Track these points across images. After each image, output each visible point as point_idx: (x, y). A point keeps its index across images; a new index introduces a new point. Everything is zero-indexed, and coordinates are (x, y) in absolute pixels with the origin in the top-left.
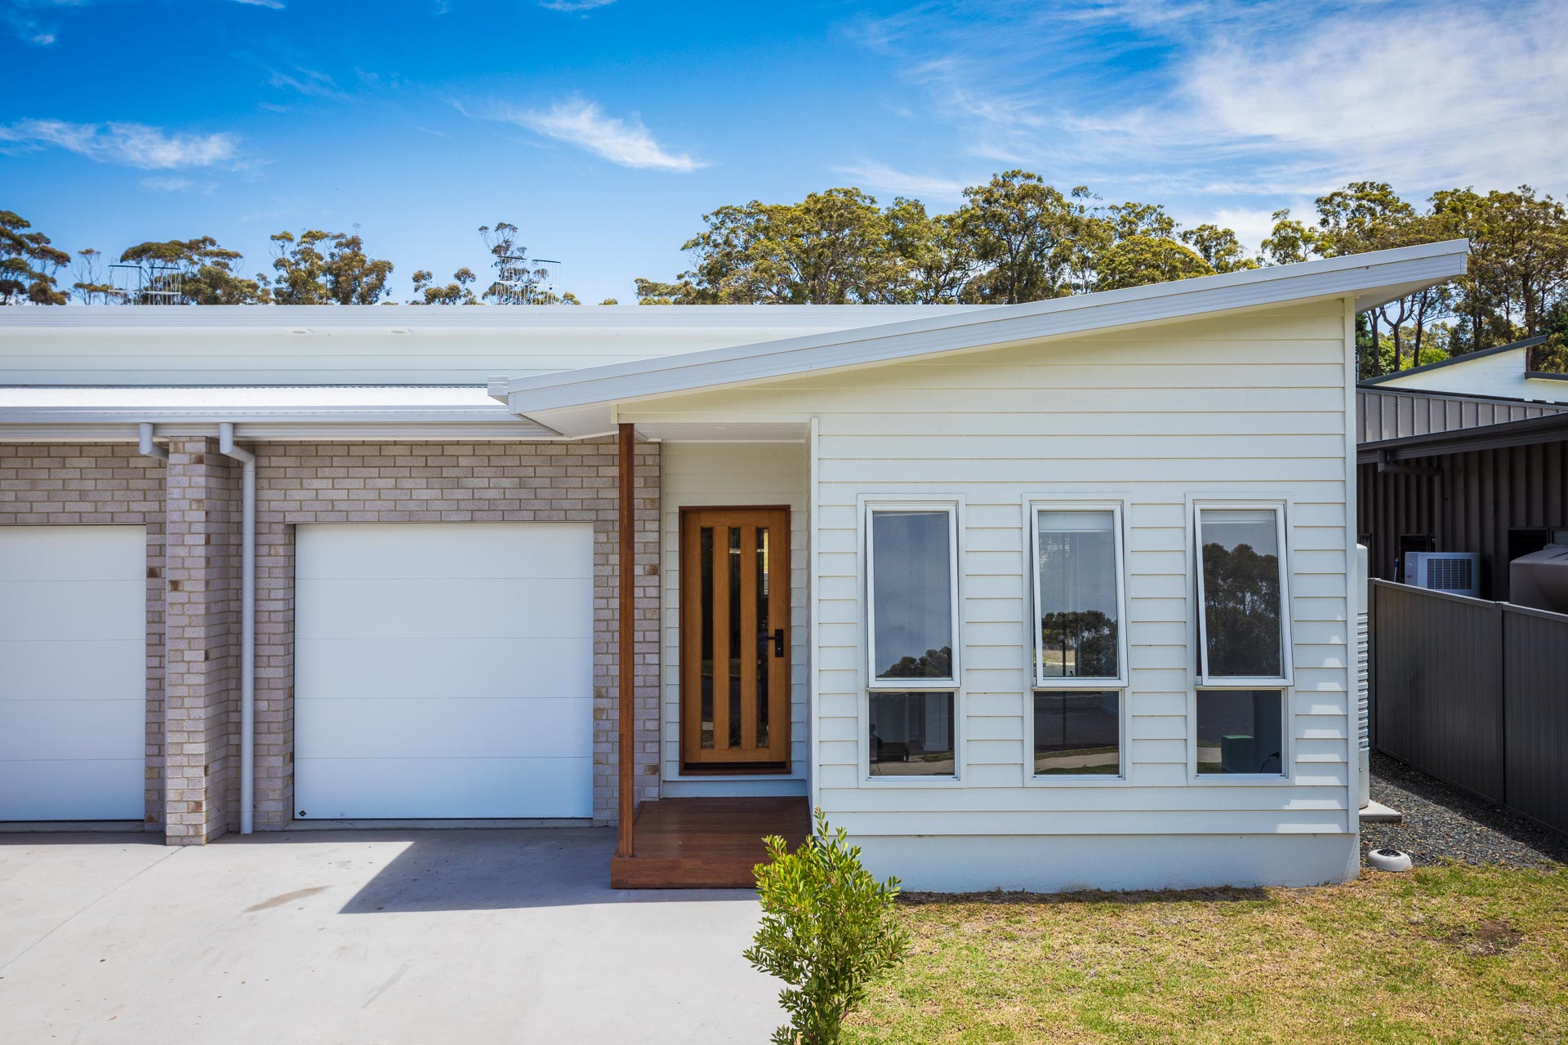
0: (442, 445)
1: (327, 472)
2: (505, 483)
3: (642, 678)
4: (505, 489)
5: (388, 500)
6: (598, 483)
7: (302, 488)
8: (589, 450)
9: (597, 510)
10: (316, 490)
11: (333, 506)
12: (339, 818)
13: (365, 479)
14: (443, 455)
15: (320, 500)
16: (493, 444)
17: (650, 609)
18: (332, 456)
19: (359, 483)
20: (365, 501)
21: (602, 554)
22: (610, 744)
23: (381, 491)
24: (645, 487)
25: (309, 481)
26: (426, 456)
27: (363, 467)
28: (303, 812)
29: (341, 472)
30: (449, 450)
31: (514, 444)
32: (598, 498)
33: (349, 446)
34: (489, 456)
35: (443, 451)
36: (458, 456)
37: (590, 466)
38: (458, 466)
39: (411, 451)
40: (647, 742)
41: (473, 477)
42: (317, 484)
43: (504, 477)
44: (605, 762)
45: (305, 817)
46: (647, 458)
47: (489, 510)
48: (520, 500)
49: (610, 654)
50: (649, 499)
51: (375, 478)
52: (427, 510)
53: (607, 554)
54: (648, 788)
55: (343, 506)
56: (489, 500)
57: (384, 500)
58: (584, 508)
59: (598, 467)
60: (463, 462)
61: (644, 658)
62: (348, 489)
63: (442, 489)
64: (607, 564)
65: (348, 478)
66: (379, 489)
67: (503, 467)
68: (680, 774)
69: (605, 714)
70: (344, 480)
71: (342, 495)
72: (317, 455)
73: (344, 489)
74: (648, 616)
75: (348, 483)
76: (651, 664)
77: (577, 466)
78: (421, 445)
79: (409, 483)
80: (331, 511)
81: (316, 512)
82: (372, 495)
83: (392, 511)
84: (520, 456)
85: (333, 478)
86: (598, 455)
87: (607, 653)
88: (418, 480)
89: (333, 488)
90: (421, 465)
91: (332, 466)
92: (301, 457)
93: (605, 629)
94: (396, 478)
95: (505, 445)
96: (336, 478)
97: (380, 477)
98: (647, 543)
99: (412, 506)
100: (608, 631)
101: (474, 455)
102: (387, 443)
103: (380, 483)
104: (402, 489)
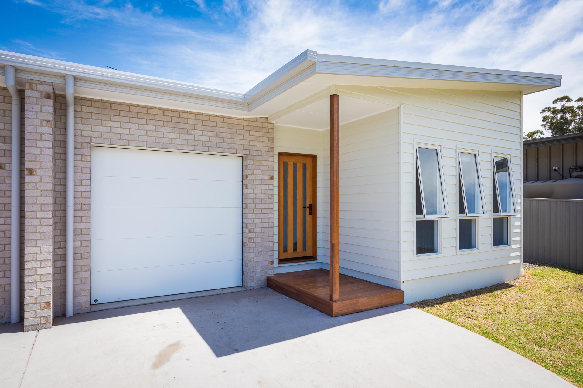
0: (180, 112)
1: (117, 118)
2: (210, 134)
3: (267, 224)
4: (209, 137)
5: (151, 137)
6: (250, 138)
7: (102, 125)
8: (246, 123)
9: (249, 150)
10: (111, 127)
11: (121, 136)
12: (118, 301)
13: (139, 124)
14: (180, 117)
15: (113, 133)
16: (204, 115)
17: (270, 194)
18: (120, 110)
19: (136, 126)
20: (139, 136)
21: (251, 170)
22: (255, 253)
23: (148, 132)
24: (268, 142)
25: (106, 122)
26: (171, 117)
27: (138, 118)
28: (96, 300)
29: (125, 119)
30: (183, 115)
31: (214, 116)
32: (250, 145)
33: (130, 106)
34: (202, 120)
35: (180, 115)
36: (187, 119)
37: (246, 130)
38: (187, 123)
39: (164, 113)
40: (269, 251)
41: (194, 129)
42: (111, 124)
43: (209, 131)
44: (253, 261)
45: (97, 303)
46: (270, 130)
47: (202, 146)
48: (217, 142)
49: (255, 213)
50: (270, 147)
51: (145, 125)
52: (172, 143)
53: (253, 170)
54: (269, 271)
55: (126, 137)
56: (202, 141)
57: (149, 136)
58: (244, 149)
59: (250, 131)
60: (190, 121)
61: (268, 215)
62: (129, 129)
63: (179, 134)
64: (253, 174)
65: (129, 122)
66: (147, 131)
67: (209, 126)
68: (279, 264)
69: (253, 240)
70: (127, 124)
71: (126, 131)
72: (111, 109)
73: (127, 128)
74: (269, 197)
75: (129, 126)
76: (270, 218)
77: (241, 130)
78: (169, 111)
79: (162, 129)
80: (119, 139)
81: (110, 139)
82: (143, 133)
83: (153, 142)
84: (216, 122)
85: (121, 122)
86: (250, 126)
87: (253, 213)
88: (167, 128)
89: (121, 127)
90: (169, 121)
91: (120, 116)
92: (101, 108)
93: (252, 203)
94: (156, 126)
95: (210, 116)
96: (122, 122)
97: (147, 124)
98: (269, 166)
99: (164, 140)
100: (254, 204)
101: (195, 119)
102: (151, 108)
103: (147, 127)
104: (159, 132)
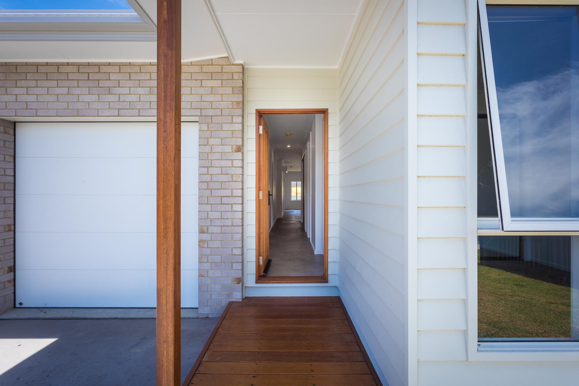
0: (99, 66)
1: (23, 83)
2: (141, 91)
3: (230, 220)
4: (140, 95)
5: (63, 102)
6: (202, 91)
7: (7, 94)
8: (196, 69)
9: (201, 109)
10: (16, 95)
11: (27, 105)
12: (43, 307)
13: (48, 88)
14: (99, 72)
15: (19, 102)
16: (133, 65)
17: (236, 174)
18: (26, 73)
19: (44, 91)
20: (48, 102)
21: (204, 138)
22: (210, 264)
23: (59, 96)
24: (233, 93)
25: (11, 89)
26: (88, 73)
27: (47, 80)
28: (21, 303)
29: (33, 83)
30: (103, 69)
31: (147, 65)
32: (202, 101)
33: (37, 66)
34: (130, 73)
35: (99, 70)
36: (109, 73)
37: (196, 80)
38: (109, 80)
39: (78, 70)
40: (234, 262)
41: (119, 87)
42: (17, 91)
43: (139, 87)
44: (206, 275)
45: (22, 306)
46: (235, 75)
47: (130, 109)
48: (150, 102)
49: (209, 204)
50: (235, 102)
51: (55, 87)
52: (89, 109)
53: (208, 138)
54: (234, 293)
55: (34, 106)
56: (130, 102)
57: (60, 102)
58: (192, 107)
59: (201, 80)
60: (113, 77)
61: (232, 207)
62: (37, 95)
63: (99, 95)
64: (208, 144)
65: (37, 87)
66: (58, 95)
67: (139, 80)
68: (256, 283)
69: (206, 244)
70: (34, 89)
71: (33, 98)
72: (16, 72)
73: (35, 94)
74: (234, 179)
75: (37, 91)
76: (237, 211)
77: (187, 80)
78: (85, 66)
79: (77, 91)
80: (26, 109)
81: (16, 110)
82: (53, 98)
83: (66, 109)
84: (150, 73)
85: (27, 87)
86: (202, 72)
87: (207, 204)
88: (83, 89)
89: (27, 94)
90: (85, 79)
91: (26, 80)
92: (6, 73)
93: (206, 187)
94: (69, 87)
95: (140, 66)
96: (29, 87)
97: (58, 87)
98: (234, 131)
99: (79, 106)
100: (208, 189)
101: (120, 72)
102: (63, 64)
103: (58, 91)
104: (73, 95)
